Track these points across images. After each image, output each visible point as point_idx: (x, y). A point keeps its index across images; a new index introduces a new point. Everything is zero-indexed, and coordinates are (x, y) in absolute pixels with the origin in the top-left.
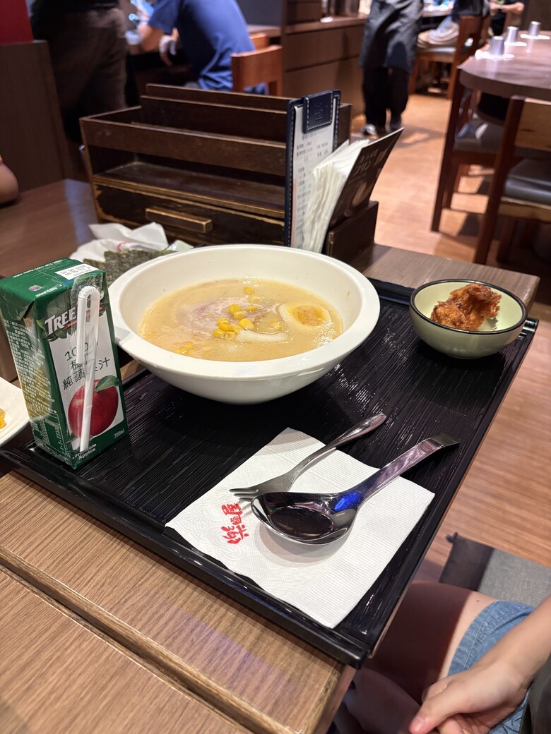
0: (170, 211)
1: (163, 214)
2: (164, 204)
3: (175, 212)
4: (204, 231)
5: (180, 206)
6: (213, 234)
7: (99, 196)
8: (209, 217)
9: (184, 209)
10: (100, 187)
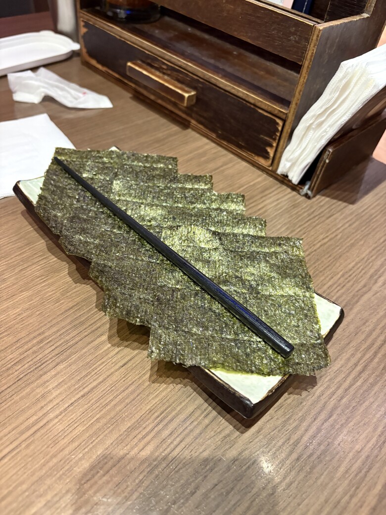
0: (153, 70)
1: (145, 72)
2: (149, 61)
3: (158, 73)
4: (185, 104)
5: (164, 67)
6: (195, 109)
7: (84, 34)
8: (195, 88)
9: (169, 72)
10: (87, 25)
